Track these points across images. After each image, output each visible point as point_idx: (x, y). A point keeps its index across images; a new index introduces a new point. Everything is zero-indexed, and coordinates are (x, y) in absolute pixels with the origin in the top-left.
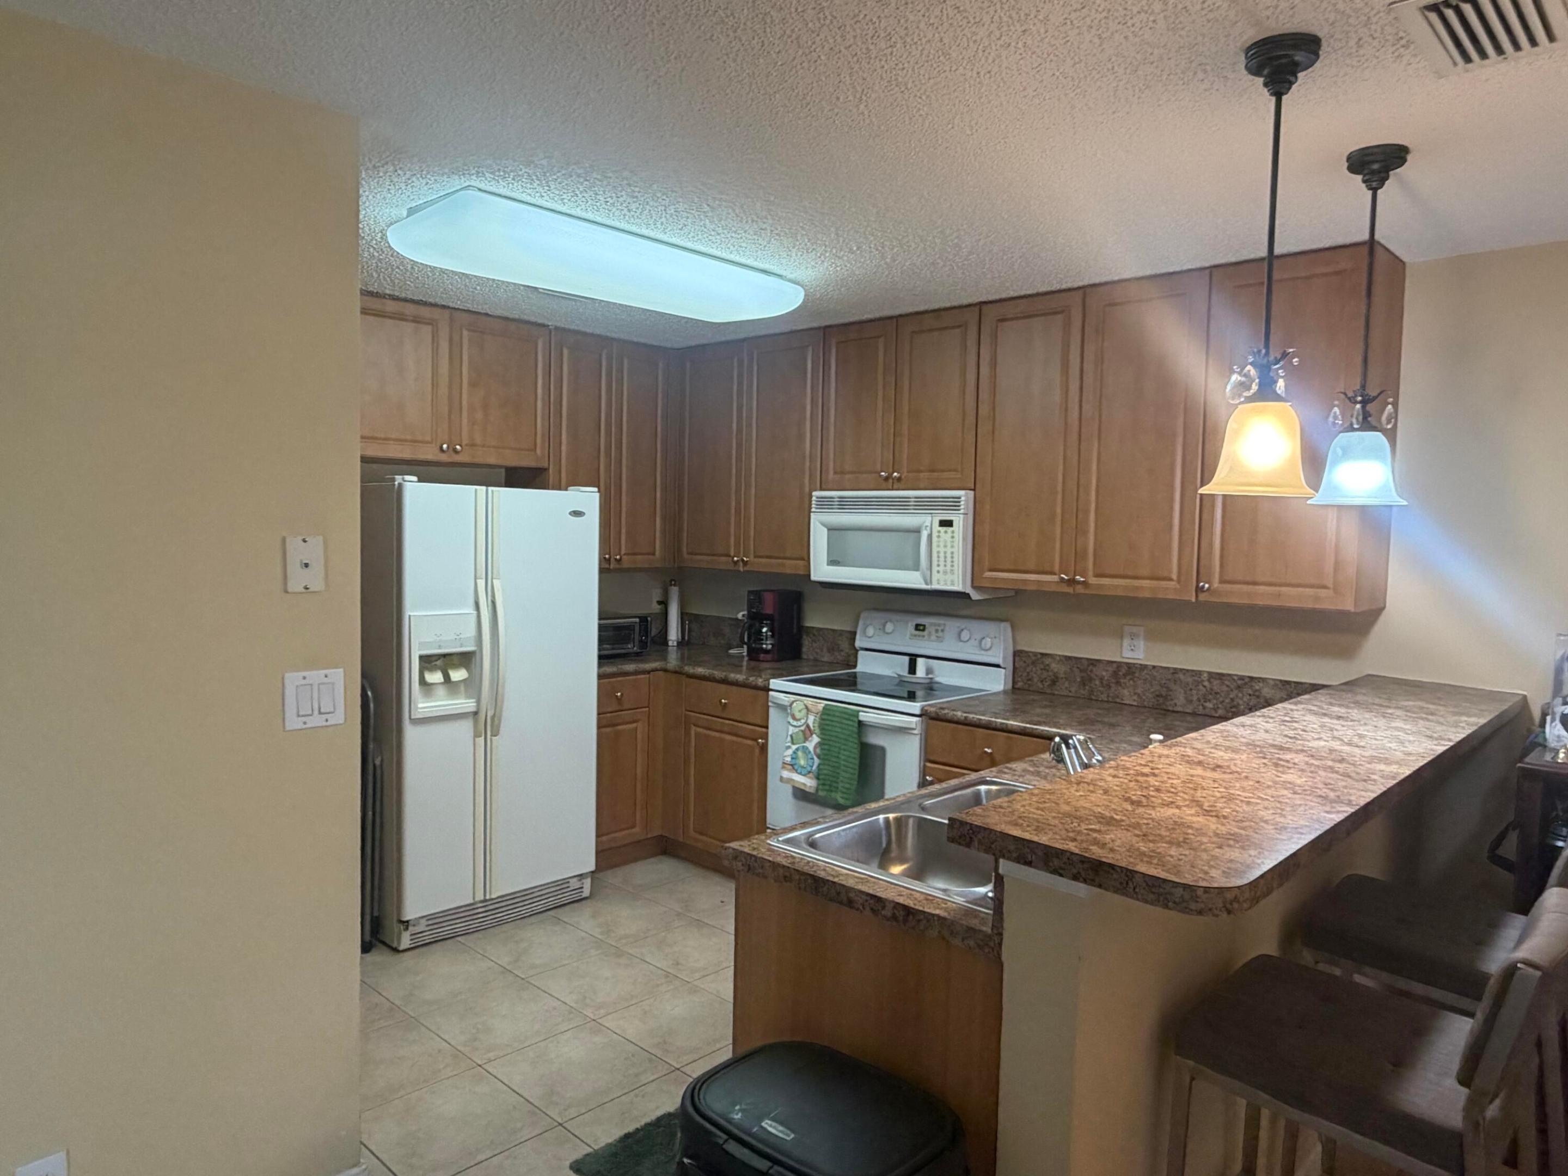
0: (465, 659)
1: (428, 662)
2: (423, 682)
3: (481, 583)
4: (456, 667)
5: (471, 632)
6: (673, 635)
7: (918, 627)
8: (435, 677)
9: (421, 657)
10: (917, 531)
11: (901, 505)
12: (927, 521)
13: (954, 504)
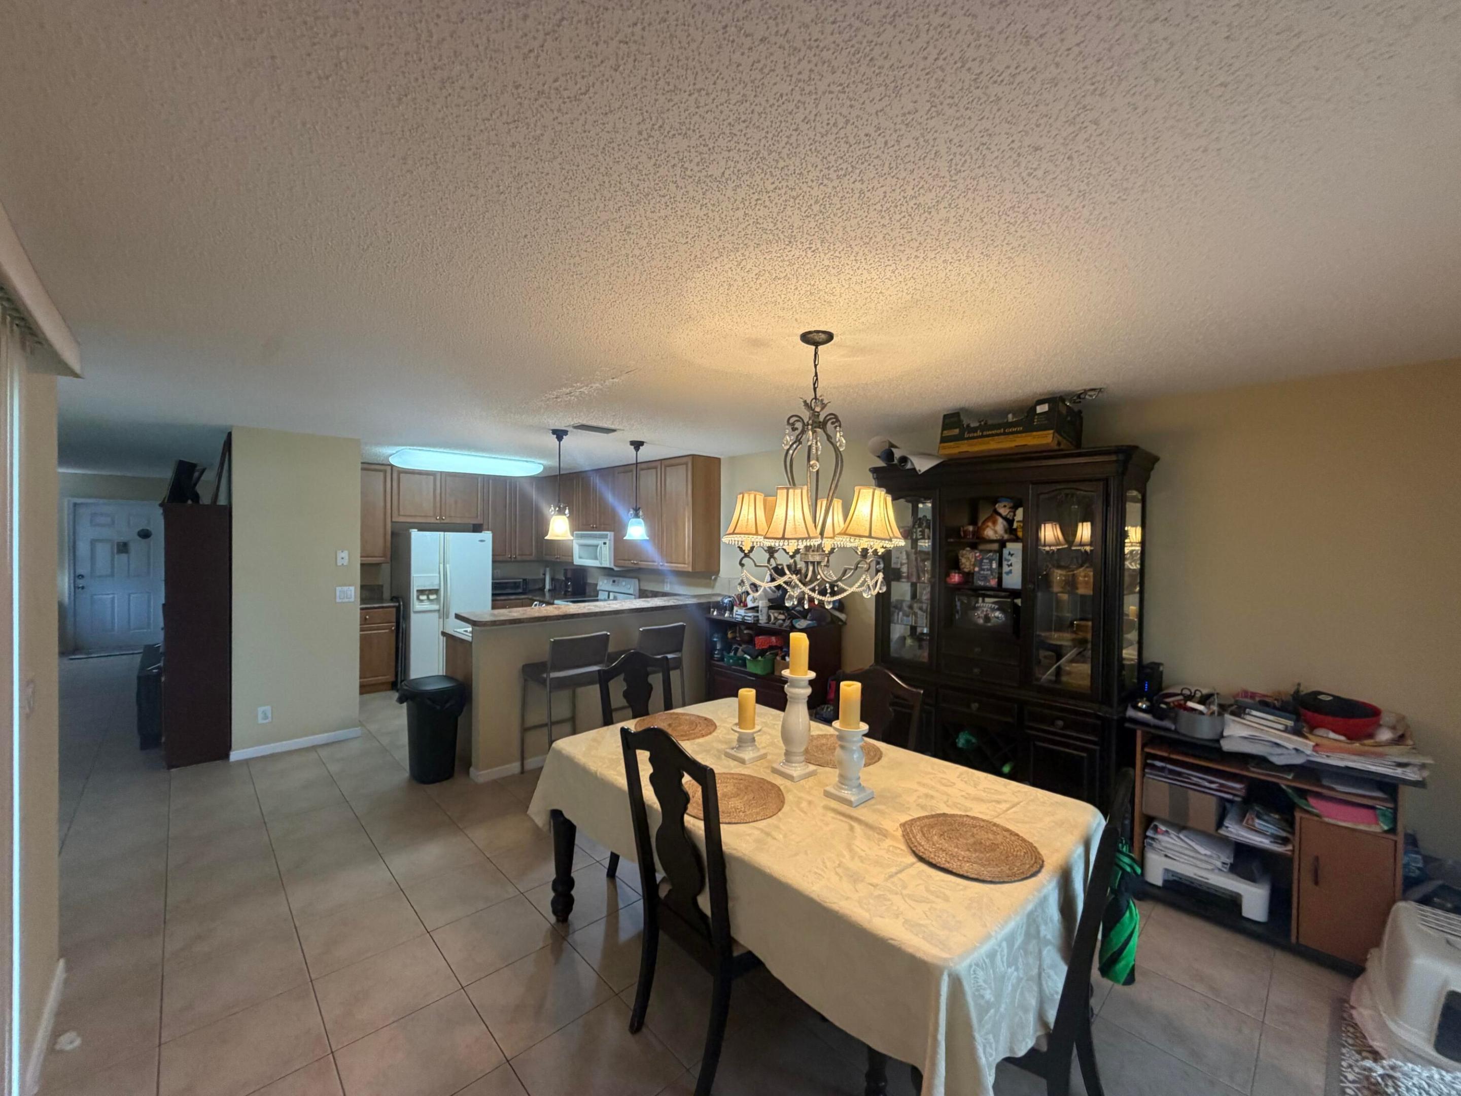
0: (436, 591)
1: (421, 592)
2: (418, 598)
3: (442, 566)
4: (432, 594)
5: (437, 582)
6: (547, 587)
7: (614, 581)
8: (423, 597)
9: (418, 591)
10: (597, 546)
11: (595, 537)
12: (600, 542)
13: (606, 537)
